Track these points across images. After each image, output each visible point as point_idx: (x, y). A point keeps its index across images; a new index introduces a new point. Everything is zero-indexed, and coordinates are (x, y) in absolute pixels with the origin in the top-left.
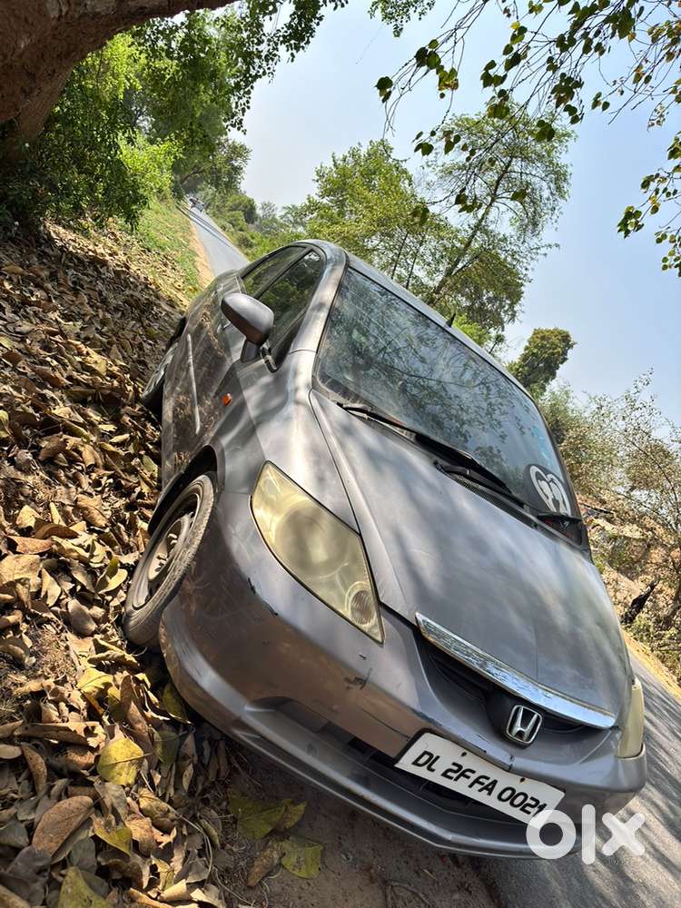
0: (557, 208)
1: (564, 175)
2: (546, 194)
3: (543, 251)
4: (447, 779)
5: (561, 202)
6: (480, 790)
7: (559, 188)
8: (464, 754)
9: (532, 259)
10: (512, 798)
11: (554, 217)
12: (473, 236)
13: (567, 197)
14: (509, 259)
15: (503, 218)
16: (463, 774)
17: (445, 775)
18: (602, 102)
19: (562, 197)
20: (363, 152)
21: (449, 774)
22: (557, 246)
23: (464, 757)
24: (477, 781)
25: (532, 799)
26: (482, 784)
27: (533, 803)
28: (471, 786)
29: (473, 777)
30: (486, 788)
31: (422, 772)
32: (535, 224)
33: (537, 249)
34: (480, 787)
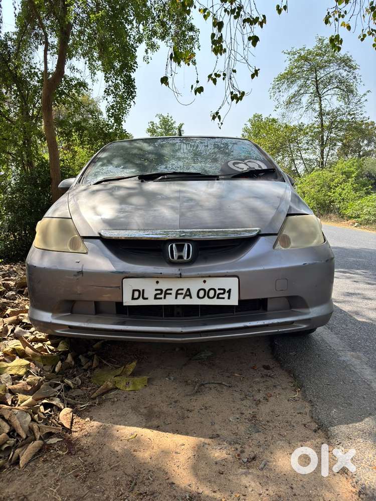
0: (356, 76)
1: (348, 59)
2: (344, 74)
3: (363, 99)
4: (159, 300)
5: (356, 71)
6: (184, 298)
7: (351, 67)
8: (157, 282)
9: (361, 107)
10: (206, 294)
11: (359, 80)
12: (322, 121)
13: (358, 67)
14: (349, 117)
15: (332, 101)
16: (166, 294)
17: (156, 298)
18: (282, 8)
19: (354, 69)
20: (249, 126)
21: (158, 296)
22: (368, 92)
23: (159, 284)
24: (177, 294)
25: (219, 289)
26: (182, 294)
27: (222, 291)
28: (176, 298)
29: (174, 292)
30: (186, 295)
31: (141, 302)
32: (352, 92)
33: (359, 101)
34: (183, 296)
